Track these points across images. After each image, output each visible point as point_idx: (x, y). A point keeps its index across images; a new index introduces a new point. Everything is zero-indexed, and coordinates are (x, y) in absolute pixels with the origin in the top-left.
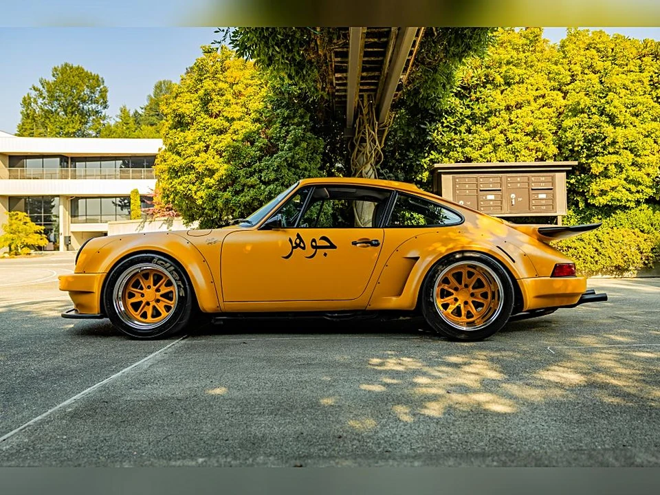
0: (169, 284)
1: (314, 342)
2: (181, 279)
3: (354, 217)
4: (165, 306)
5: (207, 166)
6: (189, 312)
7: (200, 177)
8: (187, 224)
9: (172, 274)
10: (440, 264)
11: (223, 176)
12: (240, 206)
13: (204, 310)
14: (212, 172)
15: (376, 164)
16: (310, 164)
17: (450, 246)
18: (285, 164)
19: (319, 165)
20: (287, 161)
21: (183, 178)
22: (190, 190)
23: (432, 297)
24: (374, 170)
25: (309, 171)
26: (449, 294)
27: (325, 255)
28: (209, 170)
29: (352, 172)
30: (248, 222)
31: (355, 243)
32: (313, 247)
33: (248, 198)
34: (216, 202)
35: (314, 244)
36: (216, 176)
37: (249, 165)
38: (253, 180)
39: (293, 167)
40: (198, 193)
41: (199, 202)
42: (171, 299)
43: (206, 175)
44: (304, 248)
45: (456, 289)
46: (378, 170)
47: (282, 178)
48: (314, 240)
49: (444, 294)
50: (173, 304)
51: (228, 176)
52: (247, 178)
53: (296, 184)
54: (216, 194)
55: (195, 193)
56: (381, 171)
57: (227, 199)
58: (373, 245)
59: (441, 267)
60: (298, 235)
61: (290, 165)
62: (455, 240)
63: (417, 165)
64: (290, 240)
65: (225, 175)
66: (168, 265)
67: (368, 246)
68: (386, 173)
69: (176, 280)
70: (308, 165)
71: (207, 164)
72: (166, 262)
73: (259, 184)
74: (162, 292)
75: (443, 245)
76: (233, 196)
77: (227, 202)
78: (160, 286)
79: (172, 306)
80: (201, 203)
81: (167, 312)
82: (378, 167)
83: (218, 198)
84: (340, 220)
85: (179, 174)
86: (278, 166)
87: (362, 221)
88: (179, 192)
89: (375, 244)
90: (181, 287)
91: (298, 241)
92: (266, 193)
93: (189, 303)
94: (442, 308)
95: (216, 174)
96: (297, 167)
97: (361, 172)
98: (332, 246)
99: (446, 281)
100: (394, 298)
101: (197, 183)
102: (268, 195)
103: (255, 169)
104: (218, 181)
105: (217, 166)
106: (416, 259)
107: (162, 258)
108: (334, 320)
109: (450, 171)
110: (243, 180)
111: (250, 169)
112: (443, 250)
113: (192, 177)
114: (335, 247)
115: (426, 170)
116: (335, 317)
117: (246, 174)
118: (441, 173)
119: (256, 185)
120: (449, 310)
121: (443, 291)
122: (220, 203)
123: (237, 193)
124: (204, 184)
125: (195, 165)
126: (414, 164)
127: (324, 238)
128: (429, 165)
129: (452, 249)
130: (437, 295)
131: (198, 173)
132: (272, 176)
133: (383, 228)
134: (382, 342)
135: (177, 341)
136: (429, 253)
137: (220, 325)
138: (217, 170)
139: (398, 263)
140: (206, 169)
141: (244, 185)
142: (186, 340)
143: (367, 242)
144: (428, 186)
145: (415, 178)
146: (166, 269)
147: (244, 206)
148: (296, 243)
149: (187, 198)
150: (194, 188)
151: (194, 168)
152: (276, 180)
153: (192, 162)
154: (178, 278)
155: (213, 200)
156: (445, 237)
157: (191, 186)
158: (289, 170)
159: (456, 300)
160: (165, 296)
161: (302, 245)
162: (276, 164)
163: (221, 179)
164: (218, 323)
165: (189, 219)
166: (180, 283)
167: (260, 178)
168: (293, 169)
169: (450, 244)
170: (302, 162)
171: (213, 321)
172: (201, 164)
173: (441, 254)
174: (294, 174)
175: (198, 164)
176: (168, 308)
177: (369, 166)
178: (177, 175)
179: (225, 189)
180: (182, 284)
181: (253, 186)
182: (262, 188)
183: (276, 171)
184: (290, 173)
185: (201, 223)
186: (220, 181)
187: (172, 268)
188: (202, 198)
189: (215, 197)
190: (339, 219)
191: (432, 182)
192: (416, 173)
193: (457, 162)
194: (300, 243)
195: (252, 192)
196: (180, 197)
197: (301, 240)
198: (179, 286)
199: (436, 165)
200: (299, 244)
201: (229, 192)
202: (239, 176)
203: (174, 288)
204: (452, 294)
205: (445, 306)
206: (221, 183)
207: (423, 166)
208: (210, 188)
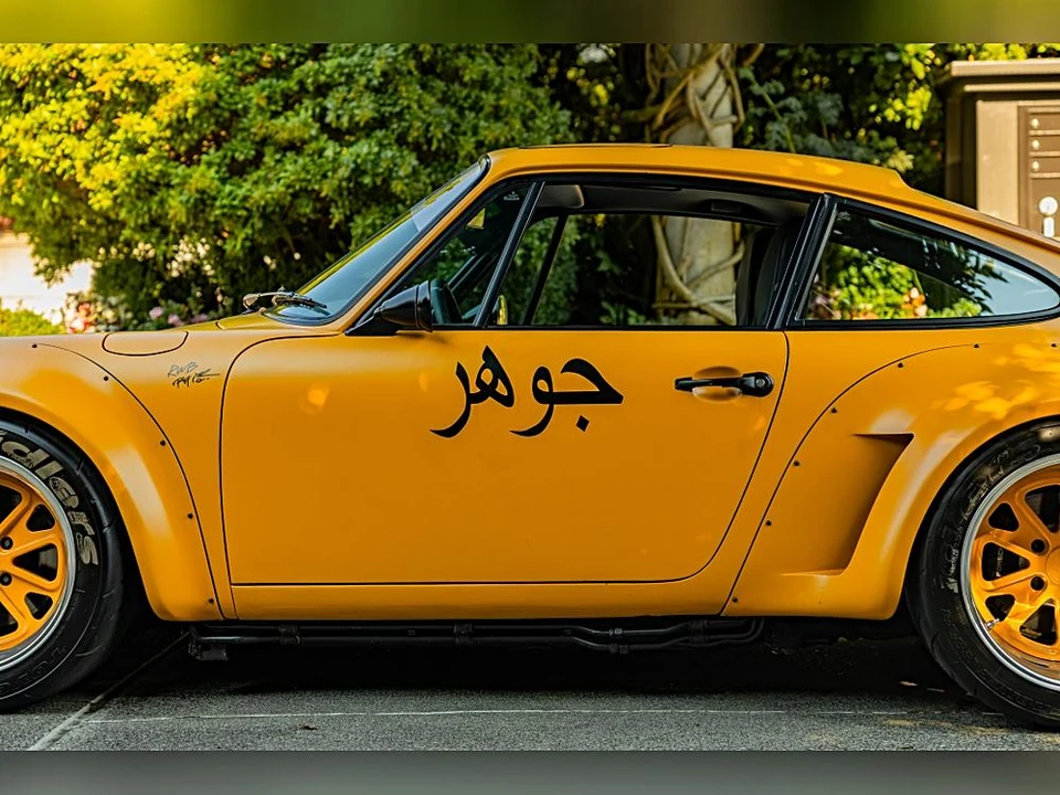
0: (42, 519)
1: (544, 728)
2: (85, 506)
3: (655, 253)
4: (31, 597)
5: (131, 72)
6: (113, 618)
7: (104, 111)
8: (49, 273)
9: (54, 488)
10: (987, 462)
11: (186, 109)
12: (247, 219)
13: (165, 612)
14: (146, 95)
15: (738, 62)
16: (499, 63)
17: (1026, 396)
18: (412, 64)
19: (531, 69)
20: (418, 55)
21: (42, 113)
22: (66, 156)
23: (957, 576)
24: (728, 83)
25: (498, 91)
26: (1013, 564)
27: (583, 423)
28: (138, 86)
29: (647, 90)
30: (310, 304)
31: (685, 385)
32: (540, 396)
33: (277, 188)
34: (162, 202)
35: (543, 386)
36: (163, 109)
37: (280, 69)
38: (296, 123)
39: (439, 76)
40: (97, 169)
41: (100, 201)
42: (49, 574)
43: (125, 102)
44: (508, 401)
45: (1039, 547)
46: (744, 84)
47: (400, 116)
48: (543, 374)
49: (998, 563)
50: (59, 591)
51: (208, 109)
52: (275, 115)
53: (477, 171)
54: (163, 174)
55: (88, 166)
56: (756, 88)
57: (202, 192)
58: (747, 391)
59: (988, 471)
60: (488, 354)
61: (427, 69)
62: (1043, 374)
63: (888, 64)
64: (461, 373)
65: (197, 103)
66: (40, 455)
67: (732, 394)
68: (776, 98)
69: (67, 509)
70: (491, 68)
71: (128, 63)
72: (34, 447)
73: (316, 138)
74: (19, 548)
75: (997, 394)
76: (223, 181)
77: (203, 201)
78: (10, 528)
79: (55, 597)
80: (107, 203)
81: (38, 616)
82: (747, 73)
83: (169, 186)
84: (604, 267)
85: (28, 97)
86: (384, 74)
87: (683, 270)
88: (27, 164)
89: (756, 387)
90: (85, 533)
91: (488, 376)
92: (343, 172)
93: (114, 589)
94: (986, 614)
95: (161, 102)
96: (454, 76)
97: (684, 92)
98: (608, 395)
99: (1003, 518)
100: (822, 579)
101: (93, 132)
102: (349, 180)
103: (301, 83)
104: (169, 126)
105: (166, 71)
106: (904, 440)
107: (20, 431)
108: (612, 648)
109: (1009, 88)
110: (257, 124)
111: (283, 84)
112: (999, 411)
113: (77, 108)
114: (616, 398)
115: (920, 83)
116: (614, 640)
117: (269, 99)
118: (975, 96)
119: (304, 142)
120: (1014, 621)
121: (990, 551)
122: (176, 207)
123: (236, 170)
124: (119, 135)
125: (84, 67)
126: (875, 60)
127: (576, 366)
128: (933, 65)
129: (1030, 407)
130: (973, 564)
131: (98, 96)
132: (365, 110)
133: (783, 328)
134: (777, 732)
135: (73, 717)
136: (947, 421)
137: (218, 663)
138: (167, 85)
139: (836, 453)
140: (126, 83)
141: (264, 141)
142: (103, 713)
143: (730, 382)
144: (926, 141)
145: (879, 111)
146: (33, 470)
147: (264, 216)
148: (479, 382)
149: (56, 187)
150: (83, 151)
151: (80, 76)
152: (380, 122)
153: (73, 56)
154: (74, 502)
155: (152, 193)
156: (1002, 361)
157: (70, 143)
158: (424, 86)
159: (1038, 584)
160: (29, 561)
161: (501, 389)
162: (377, 66)
163: (179, 121)
164: (207, 656)
165: (57, 255)
166: (82, 519)
167: (320, 117)
168: (440, 85)
169: (1022, 387)
170: (472, 57)
171: (192, 650)
172: (110, 65)
173: (994, 423)
174: (444, 101)
175: (97, 65)
176: (39, 604)
177: (711, 69)
178: (19, 99)
179: (191, 156)
180: (91, 523)
181: (295, 147)
182: (329, 153)
183: (377, 90)
184: (430, 100)
185: (102, 271)
186: (178, 126)
187: (54, 467)
188: (111, 186)
189: (157, 184)
190: (598, 261)
191: (943, 131)
192: (884, 94)
193: (1033, 53)
194: (494, 383)
195: (292, 168)
196: (32, 181)
197: (499, 373)
198: (78, 530)
199: (958, 68)
200: (490, 386)
201: (210, 165)
202: (246, 110)
203: (61, 535)
204: (1026, 564)
205: (1000, 606)
206: (181, 132)
207: (908, 68)
208: (142, 150)
